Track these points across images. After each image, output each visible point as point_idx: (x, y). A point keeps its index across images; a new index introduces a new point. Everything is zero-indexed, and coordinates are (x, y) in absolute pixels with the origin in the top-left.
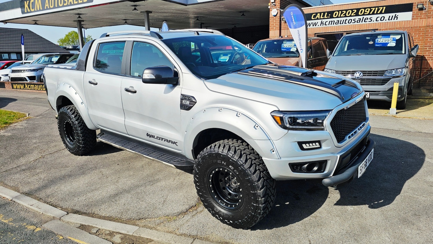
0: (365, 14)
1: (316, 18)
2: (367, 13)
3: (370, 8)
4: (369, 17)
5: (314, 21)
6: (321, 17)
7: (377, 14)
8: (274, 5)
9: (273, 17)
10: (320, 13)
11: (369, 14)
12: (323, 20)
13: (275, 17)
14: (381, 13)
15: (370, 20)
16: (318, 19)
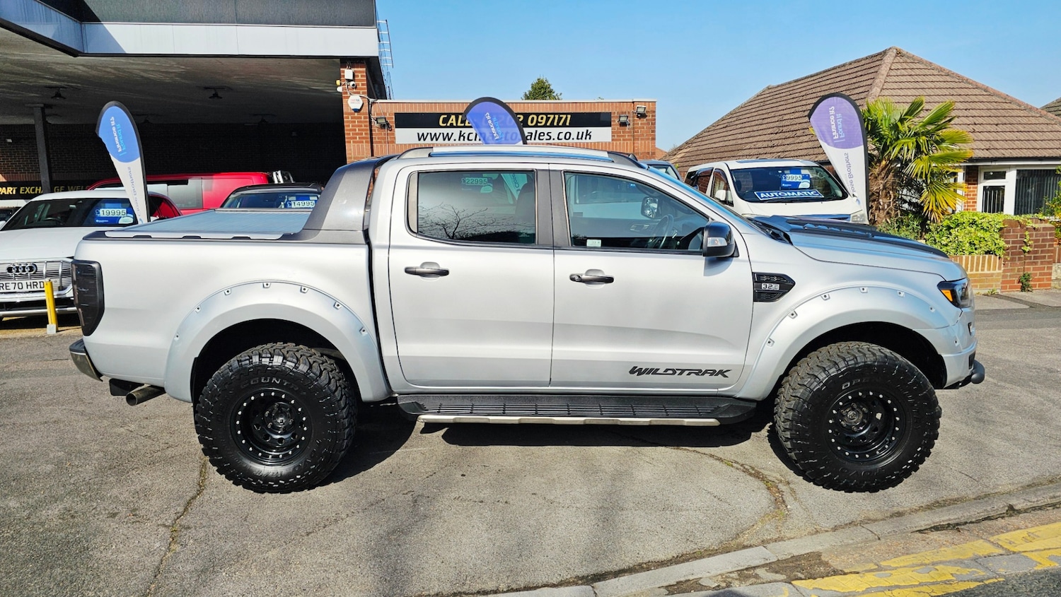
0: (539, 124)
1: (448, 125)
2: (541, 123)
3: (546, 114)
4: (546, 130)
5: (445, 131)
6: (459, 124)
7: (558, 126)
8: (353, 85)
9: (351, 114)
10: (457, 115)
11: (545, 126)
12: (464, 130)
13: (356, 114)
14: (564, 125)
15: (549, 138)
16: (452, 126)
